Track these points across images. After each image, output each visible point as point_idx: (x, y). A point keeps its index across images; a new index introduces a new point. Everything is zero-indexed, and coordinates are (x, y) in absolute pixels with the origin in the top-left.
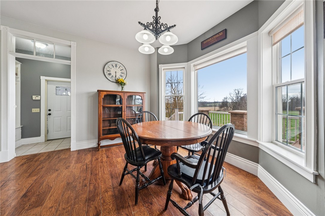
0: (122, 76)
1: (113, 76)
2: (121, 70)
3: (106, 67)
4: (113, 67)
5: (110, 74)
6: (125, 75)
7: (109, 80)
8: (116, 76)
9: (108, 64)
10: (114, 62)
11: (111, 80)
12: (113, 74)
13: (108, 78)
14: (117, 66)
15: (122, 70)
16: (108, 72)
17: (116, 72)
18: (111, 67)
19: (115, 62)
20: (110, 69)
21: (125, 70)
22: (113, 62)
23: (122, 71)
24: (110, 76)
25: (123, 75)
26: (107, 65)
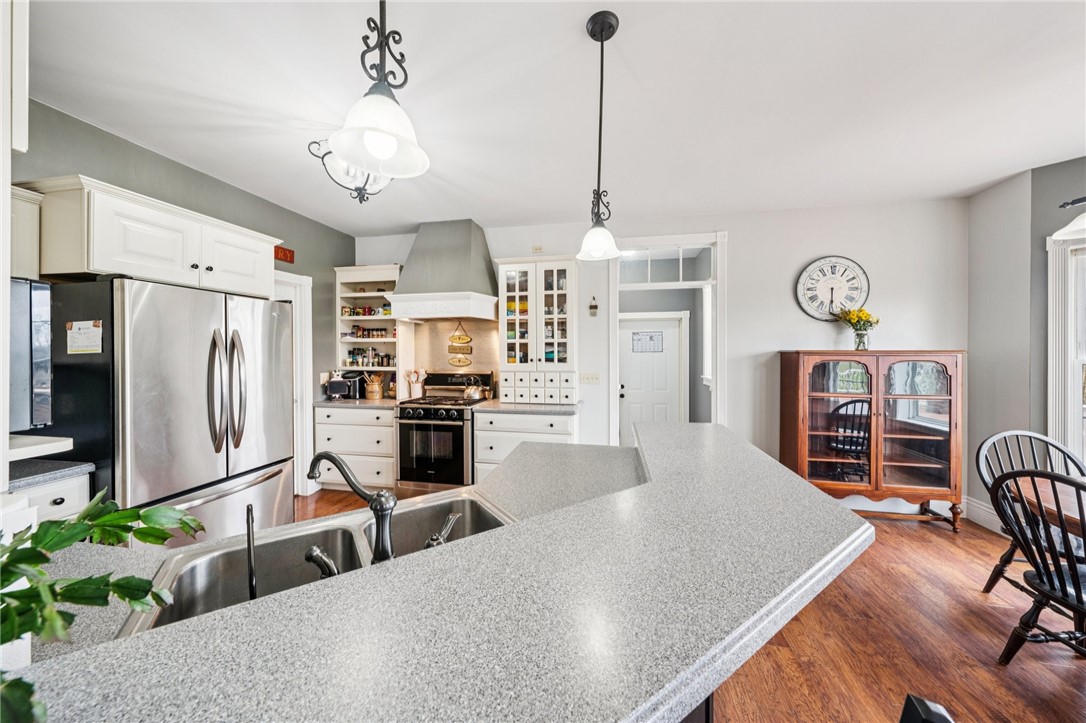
0: (851, 299)
1: (822, 302)
2: (848, 281)
3: (802, 280)
4: (825, 275)
5: (813, 299)
6: (864, 295)
7: (812, 317)
8: (832, 302)
9: (808, 269)
10: (828, 259)
11: (817, 315)
12: (823, 295)
13: (809, 312)
14: (837, 269)
15: (854, 278)
16: (810, 294)
17: (832, 289)
18: (817, 278)
19: (832, 259)
20: (814, 282)
21: (864, 276)
22: (822, 260)
23: (851, 282)
24: (816, 304)
25: (855, 294)
26: (804, 273)
